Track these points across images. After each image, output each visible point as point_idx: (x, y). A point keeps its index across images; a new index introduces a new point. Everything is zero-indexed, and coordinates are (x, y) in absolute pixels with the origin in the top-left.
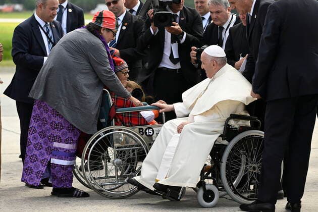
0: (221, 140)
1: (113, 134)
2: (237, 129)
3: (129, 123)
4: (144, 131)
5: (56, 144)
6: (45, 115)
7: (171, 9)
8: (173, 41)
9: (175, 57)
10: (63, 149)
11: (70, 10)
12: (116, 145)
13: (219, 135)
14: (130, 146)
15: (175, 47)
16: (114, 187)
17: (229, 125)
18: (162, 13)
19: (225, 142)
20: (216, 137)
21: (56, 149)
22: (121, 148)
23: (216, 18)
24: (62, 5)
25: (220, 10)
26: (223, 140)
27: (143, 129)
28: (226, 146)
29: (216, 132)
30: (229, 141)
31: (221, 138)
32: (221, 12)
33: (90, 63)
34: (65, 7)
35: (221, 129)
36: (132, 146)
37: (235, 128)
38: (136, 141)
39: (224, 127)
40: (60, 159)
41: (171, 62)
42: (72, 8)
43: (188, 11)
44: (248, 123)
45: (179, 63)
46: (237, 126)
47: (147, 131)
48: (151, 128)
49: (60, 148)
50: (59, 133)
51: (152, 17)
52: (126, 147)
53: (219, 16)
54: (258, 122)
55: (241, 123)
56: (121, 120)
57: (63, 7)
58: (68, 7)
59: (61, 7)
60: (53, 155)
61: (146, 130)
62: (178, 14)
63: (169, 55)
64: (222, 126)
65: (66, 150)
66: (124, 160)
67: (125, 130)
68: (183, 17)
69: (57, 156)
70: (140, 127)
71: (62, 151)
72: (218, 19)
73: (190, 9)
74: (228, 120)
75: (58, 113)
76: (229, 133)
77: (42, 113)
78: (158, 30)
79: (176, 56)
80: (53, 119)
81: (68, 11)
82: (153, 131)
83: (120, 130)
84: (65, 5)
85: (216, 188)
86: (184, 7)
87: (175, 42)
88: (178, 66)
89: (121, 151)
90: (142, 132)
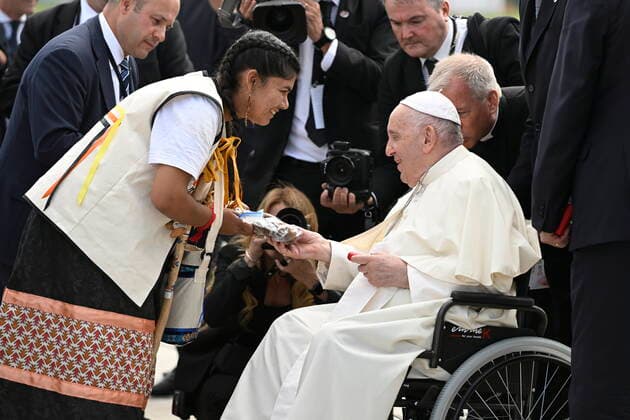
0: (427, 367)
2: (473, 334)
9: (318, 126)
17: (449, 325)
19: (439, 373)
23: (410, 38)
25: (420, 13)
26: (431, 366)
28: (442, 384)
30: (452, 370)
31: (425, 362)
32: (424, 17)
37: (469, 333)
39: (433, 330)
44: (510, 318)
46: (473, 327)
53: (419, 30)
54: (537, 314)
55: (488, 316)
63: (305, 121)
64: (427, 327)
68: (346, 9)
72: (415, 39)
74: (446, 309)
76: (448, 345)
79: (319, 124)
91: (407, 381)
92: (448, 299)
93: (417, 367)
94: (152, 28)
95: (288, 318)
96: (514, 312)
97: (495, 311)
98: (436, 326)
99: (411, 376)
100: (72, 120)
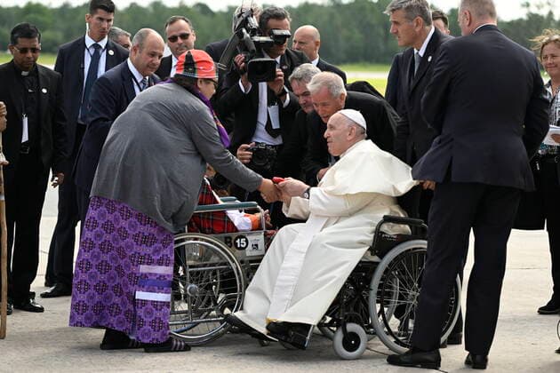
0: (370, 255)
1: (184, 245)
2: (393, 238)
3: (209, 229)
4: (233, 242)
5: (144, 269)
6: (123, 223)
7: (268, 54)
8: (270, 103)
9: (274, 127)
10: (156, 274)
11: (111, 53)
12: (190, 262)
13: (368, 248)
14: (211, 265)
15: (274, 111)
16: (183, 328)
17: (382, 233)
18: (260, 62)
19: (375, 259)
20: (363, 251)
21: (145, 276)
22: (198, 266)
24: (99, 43)
26: (372, 255)
27: (230, 238)
28: (377, 263)
30: (382, 256)
31: (369, 253)
33: (191, 139)
34: (103, 47)
36: (213, 265)
37: (390, 237)
38: (221, 257)
39: (374, 235)
40: (151, 291)
41: (268, 135)
42: (115, 48)
43: (294, 55)
45: (280, 137)
47: (238, 241)
48: (244, 237)
49: (150, 274)
50: (149, 250)
51: (244, 67)
52: (205, 266)
56: (196, 224)
57: (100, 47)
58: (107, 47)
60: (139, 286)
61: (236, 239)
62: (278, 59)
63: (265, 124)
65: (161, 276)
66: (201, 286)
67: (202, 240)
68: (285, 65)
69: (146, 287)
70: (227, 235)
71: (155, 278)
73: (294, 52)
74: (381, 224)
75: (149, 218)
76: (381, 244)
77: (117, 220)
78: (251, 86)
79: (276, 125)
80: (141, 228)
81: (107, 54)
82: (247, 241)
83: (196, 239)
84: (103, 44)
85: (362, 329)
86: (287, 51)
87: (274, 105)
88: (279, 141)
89: (198, 273)
90: (230, 242)
92: (382, 219)
94: (151, 59)
95: (286, 229)
98: (375, 232)
100: (107, 113)
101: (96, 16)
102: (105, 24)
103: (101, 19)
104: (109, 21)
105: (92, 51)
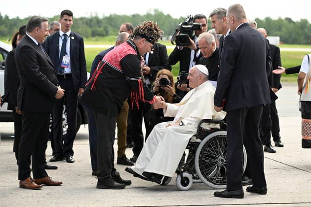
2: (208, 130)
11: (73, 38)
18: (181, 36)
20: (190, 136)
24: (66, 33)
26: (196, 138)
29: (190, 132)
30: (202, 139)
34: (69, 35)
35: (195, 131)
39: (197, 129)
42: (75, 36)
44: (218, 126)
46: (208, 128)
54: (224, 125)
55: (212, 126)
57: (67, 35)
58: (71, 35)
59: (65, 35)
76: (201, 133)
81: (71, 38)
84: (68, 33)
91: (189, 142)
93: (193, 138)
96: (219, 124)
97: (214, 124)
99: (191, 141)
101: (63, 19)
102: (68, 22)
103: (66, 20)
104: (70, 20)
105: (63, 38)
